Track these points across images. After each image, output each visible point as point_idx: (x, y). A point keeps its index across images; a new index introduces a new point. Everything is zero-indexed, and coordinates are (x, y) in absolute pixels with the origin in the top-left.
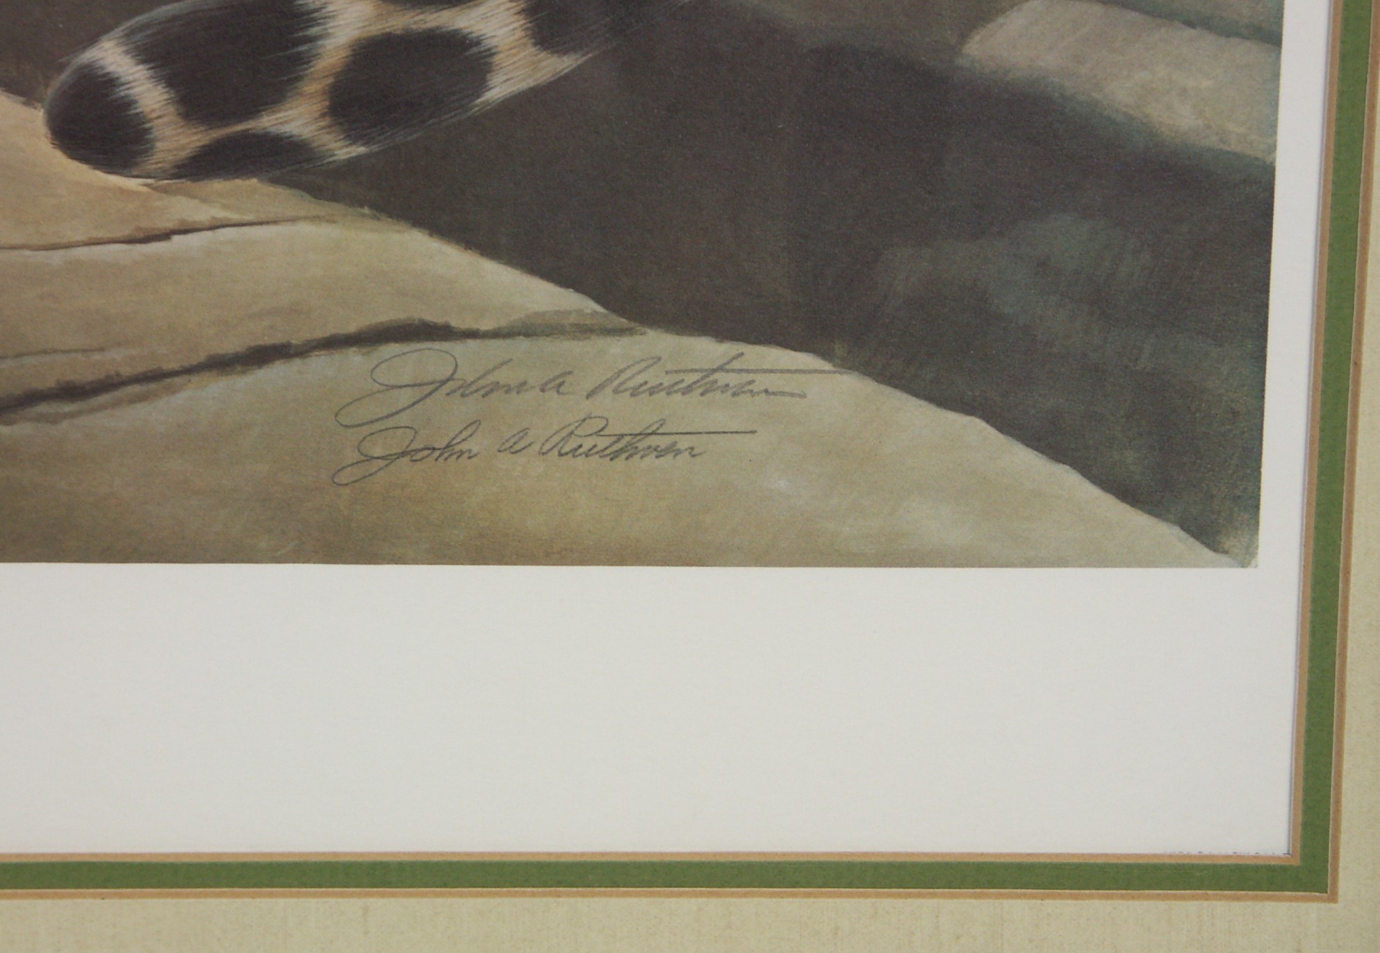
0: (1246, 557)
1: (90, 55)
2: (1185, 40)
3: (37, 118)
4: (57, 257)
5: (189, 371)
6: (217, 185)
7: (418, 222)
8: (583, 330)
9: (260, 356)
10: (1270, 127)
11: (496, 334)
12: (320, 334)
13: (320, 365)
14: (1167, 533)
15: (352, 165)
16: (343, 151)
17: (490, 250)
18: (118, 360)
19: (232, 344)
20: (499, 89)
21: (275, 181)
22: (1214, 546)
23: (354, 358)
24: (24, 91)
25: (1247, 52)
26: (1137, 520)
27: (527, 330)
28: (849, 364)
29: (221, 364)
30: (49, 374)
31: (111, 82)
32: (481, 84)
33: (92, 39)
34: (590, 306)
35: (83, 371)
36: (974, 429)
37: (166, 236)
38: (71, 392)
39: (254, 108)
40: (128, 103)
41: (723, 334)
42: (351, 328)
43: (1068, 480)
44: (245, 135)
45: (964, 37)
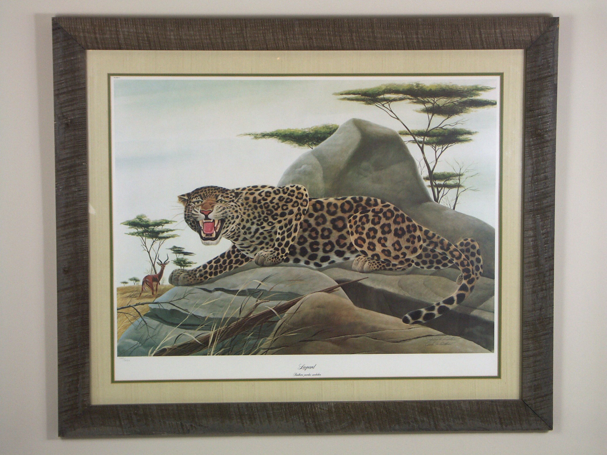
0: (493, 352)
1: (405, 315)
2: (487, 313)
4: (403, 330)
5: (412, 339)
6: (415, 325)
7: (430, 327)
8: (442, 335)
9: (418, 338)
10: (494, 319)
11: (436, 336)
12: (422, 336)
13: (422, 338)
14: (487, 350)
15: (425, 323)
16: (424, 322)
17: (435, 329)
18: (407, 338)
19: (416, 337)
20: (436, 317)
22: (491, 351)
23: (425, 338)
24: (400, 318)
25: (492, 313)
26: (485, 349)
27: (438, 335)
28: (462, 338)
29: (414, 338)
30: (402, 339)
31: (407, 317)
32: (434, 317)
33: (406, 314)
34: (443, 333)
35: (404, 339)
36: (473, 342)
37: (411, 329)
38: (404, 341)
39: (418, 319)
40: (408, 319)
41: (453, 335)
42: (425, 335)
43: (480, 346)
44: (417, 321)
45: (471, 312)
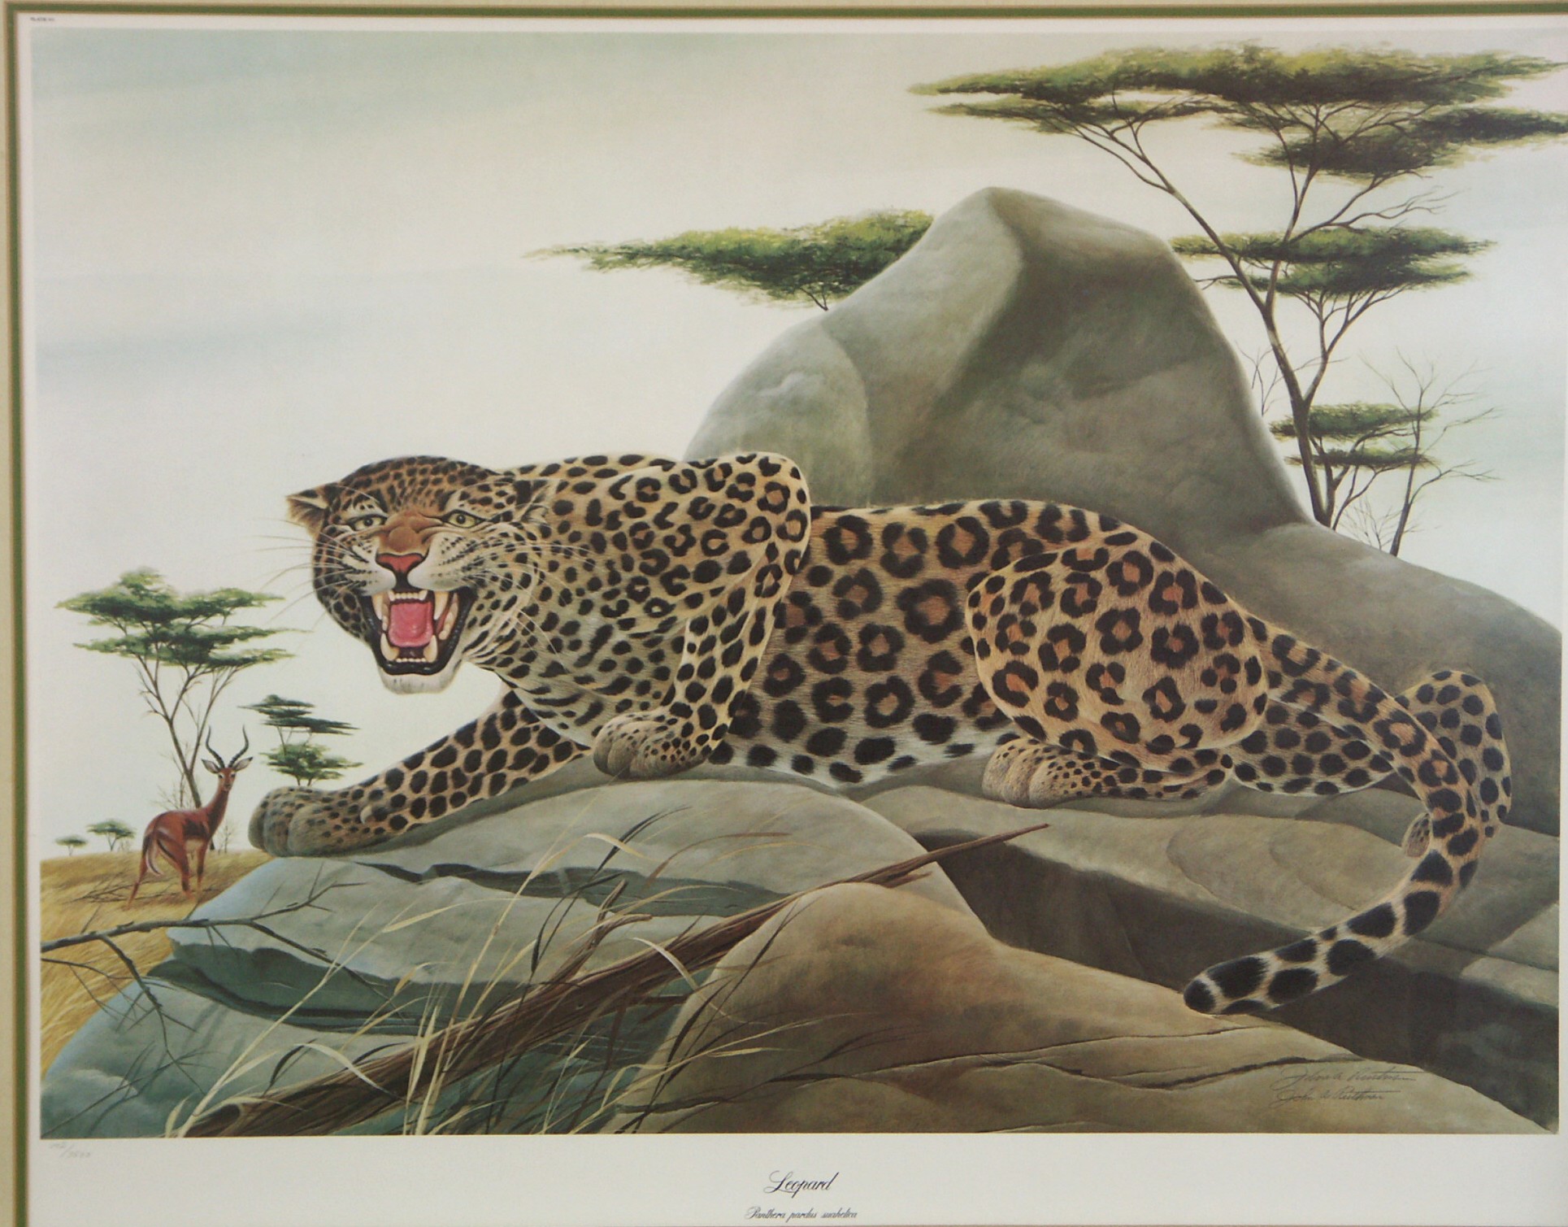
0: (1555, 1131)
1: (1197, 978)
2: (1529, 970)
3: (1181, 996)
4: (1187, 1039)
5: (1226, 1073)
7: (1295, 1027)
8: (1346, 1060)
9: (1247, 1069)
10: (1557, 996)
11: (1319, 1061)
12: (1264, 1061)
13: (1265, 1071)
14: (1531, 1123)
15: (1275, 1010)
16: (1273, 1006)
17: (1317, 1035)
18: (1204, 1070)
19: (1238, 1065)
20: (1319, 987)
21: (1253, 1015)
22: (1545, 1128)
23: (1276, 1069)
24: (1177, 989)
25: (1547, 974)
26: (1521, 1119)
27: (1329, 1060)
28: (1428, 1070)
29: (1235, 1071)
30: (1184, 1074)
31: (1203, 986)
32: (1314, 985)
33: (1198, 973)
34: (1349, 1052)
35: (1194, 1075)
36: (1469, 1090)
37: (1219, 1032)
38: (1191, 1080)
39: (1246, 993)
40: (1209, 992)
41: (1390, 1061)
42: (1275, 1060)
43: (1497, 1106)
44: (1243, 1001)
45: (1462, 968)
